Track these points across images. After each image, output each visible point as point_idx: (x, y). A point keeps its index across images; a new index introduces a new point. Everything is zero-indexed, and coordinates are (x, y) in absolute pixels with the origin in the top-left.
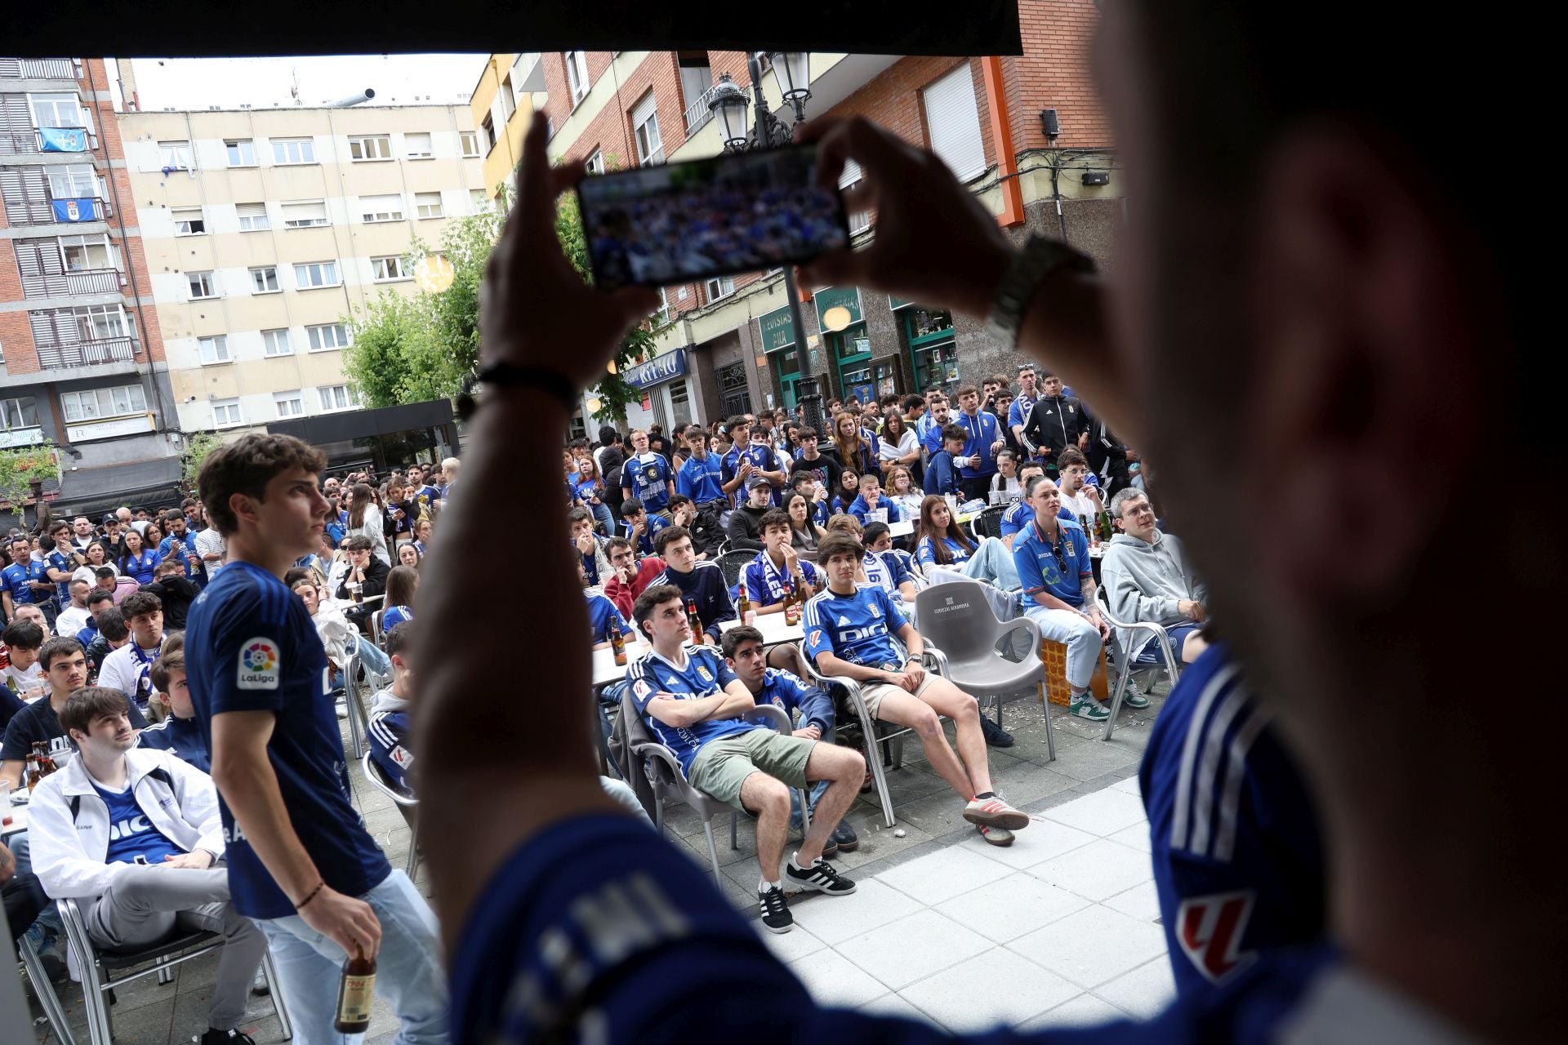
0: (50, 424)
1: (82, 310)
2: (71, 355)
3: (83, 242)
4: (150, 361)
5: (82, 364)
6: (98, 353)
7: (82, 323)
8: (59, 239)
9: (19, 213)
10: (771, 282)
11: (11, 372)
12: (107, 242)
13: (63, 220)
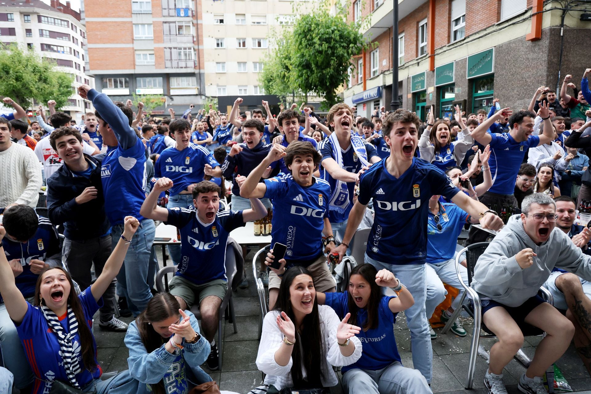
0: (166, 88)
1: (180, 49)
2: (175, 64)
3: (184, 24)
4: (200, 69)
5: (178, 68)
6: (183, 64)
7: (180, 54)
8: (177, 23)
9: (165, 12)
10: (419, 61)
11: (156, 68)
12: (191, 25)
13: (179, 15)
